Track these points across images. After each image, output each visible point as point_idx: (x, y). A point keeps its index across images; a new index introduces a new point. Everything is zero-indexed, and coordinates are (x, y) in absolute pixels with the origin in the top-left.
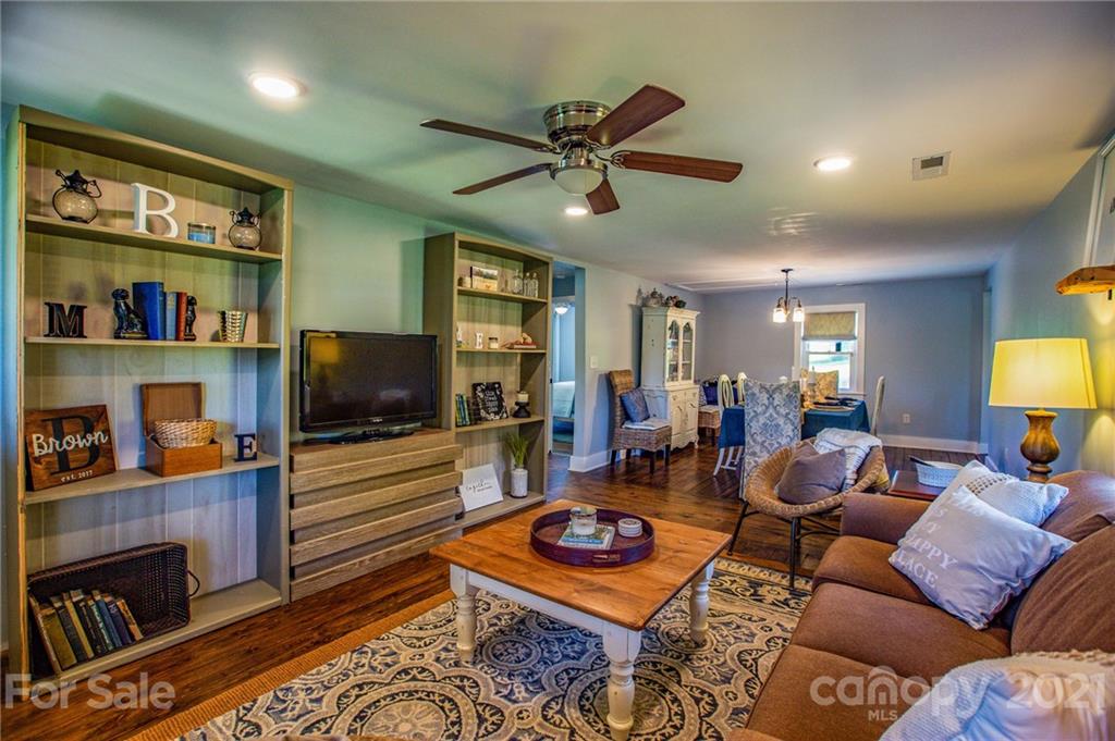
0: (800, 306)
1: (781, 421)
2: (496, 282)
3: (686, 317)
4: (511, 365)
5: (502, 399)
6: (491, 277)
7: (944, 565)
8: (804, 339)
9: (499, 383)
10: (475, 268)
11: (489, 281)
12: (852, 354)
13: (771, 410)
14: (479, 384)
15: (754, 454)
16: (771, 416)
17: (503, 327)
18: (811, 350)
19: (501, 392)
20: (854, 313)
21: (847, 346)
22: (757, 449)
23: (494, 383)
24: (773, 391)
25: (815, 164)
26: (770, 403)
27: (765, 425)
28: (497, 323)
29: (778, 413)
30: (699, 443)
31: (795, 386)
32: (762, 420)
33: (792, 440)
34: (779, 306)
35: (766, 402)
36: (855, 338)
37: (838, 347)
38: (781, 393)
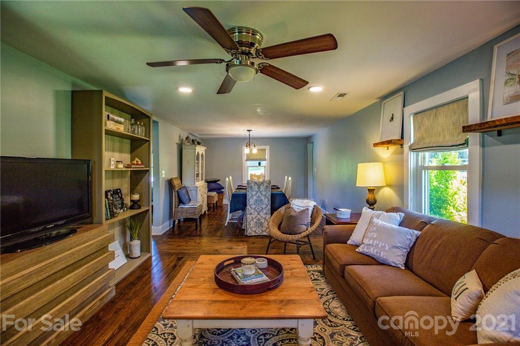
0: (255, 146)
1: (263, 198)
2: (123, 126)
3: (201, 150)
4: (125, 177)
5: (123, 199)
6: (120, 123)
7: (387, 248)
8: (247, 160)
9: (120, 189)
10: (111, 116)
11: (119, 125)
12: (265, 167)
13: (259, 193)
14: (109, 191)
15: (251, 214)
16: (259, 196)
17: (121, 154)
18: (248, 165)
19: (121, 194)
20: (265, 150)
21: (263, 163)
22: (252, 211)
23: (117, 190)
24: (260, 185)
25: (309, 88)
26: (259, 190)
27: (256, 200)
28: (117, 152)
29: (261, 194)
30: (208, 211)
31: (269, 182)
32: (255, 198)
33: (267, 205)
34: (247, 146)
35: (257, 190)
36: (266, 160)
37: (259, 164)
38: (263, 185)
